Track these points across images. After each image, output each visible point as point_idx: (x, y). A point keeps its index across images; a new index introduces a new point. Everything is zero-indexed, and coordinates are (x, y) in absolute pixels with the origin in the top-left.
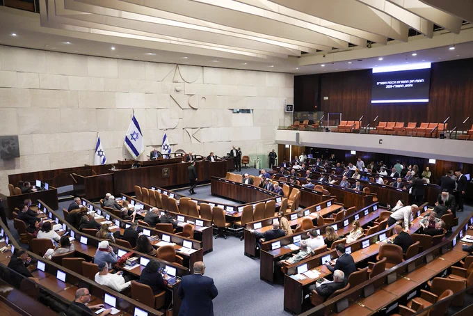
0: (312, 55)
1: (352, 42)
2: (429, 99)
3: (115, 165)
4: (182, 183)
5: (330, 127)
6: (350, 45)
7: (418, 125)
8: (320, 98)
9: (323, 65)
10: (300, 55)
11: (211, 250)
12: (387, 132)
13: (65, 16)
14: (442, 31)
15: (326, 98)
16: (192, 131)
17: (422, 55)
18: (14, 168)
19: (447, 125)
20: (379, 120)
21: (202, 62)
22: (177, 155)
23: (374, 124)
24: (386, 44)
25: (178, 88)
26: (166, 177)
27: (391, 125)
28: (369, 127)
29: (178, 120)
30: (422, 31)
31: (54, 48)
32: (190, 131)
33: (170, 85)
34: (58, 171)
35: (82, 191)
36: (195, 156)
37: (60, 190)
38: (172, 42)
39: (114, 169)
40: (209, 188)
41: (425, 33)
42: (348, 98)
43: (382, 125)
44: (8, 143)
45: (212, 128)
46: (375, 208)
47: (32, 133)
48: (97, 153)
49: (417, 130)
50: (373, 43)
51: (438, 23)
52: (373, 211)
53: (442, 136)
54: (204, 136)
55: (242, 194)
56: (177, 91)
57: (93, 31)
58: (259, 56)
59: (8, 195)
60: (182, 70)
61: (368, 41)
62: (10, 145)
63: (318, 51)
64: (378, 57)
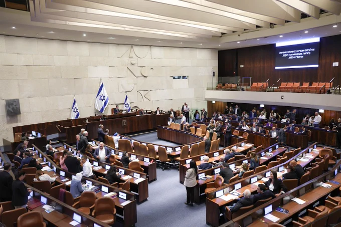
0: (229, 35)
1: (258, 25)
2: (319, 64)
3: (88, 118)
4: (137, 130)
5: (245, 88)
6: (257, 27)
7: (311, 84)
8: (237, 66)
9: (238, 42)
10: (221, 35)
11: (155, 180)
12: (287, 90)
13: (47, 13)
14: (327, 14)
15: (242, 66)
16: (144, 93)
17: (313, 32)
18: (17, 122)
19: (333, 84)
20: (281, 81)
21: (150, 43)
22: (133, 110)
23: (278, 84)
24: (284, 25)
25: (133, 62)
26: (125, 127)
27: (290, 85)
28: (274, 86)
29: (133, 85)
30: (310, 14)
31: (43, 37)
32: (142, 93)
33: (126, 60)
34: (48, 123)
35: (64, 138)
36: (146, 111)
37: (49, 137)
38: (127, 29)
39: (87, 121)
40: (156, 134)
41: (314, 15)
42: (258, 65)
43: (284, 85)
44: (12, 104)
45: (158, 90)
46: (277, 147)
47: (29, 97)
48: (73, 110)
49: (310, 88)
50: (275, 24)
51: (323, 8)
52: (275, 149)
53: (329, 92)
54: (153, 96)
55: (180, 137)
56: (132, 64)
57: (68, 23)
58: (191, 37)
59: (13, 141)
60: (136, 49)
61: (271, 24)
62: (14, 106)
63: (233, 32)
64: (280, 35)
